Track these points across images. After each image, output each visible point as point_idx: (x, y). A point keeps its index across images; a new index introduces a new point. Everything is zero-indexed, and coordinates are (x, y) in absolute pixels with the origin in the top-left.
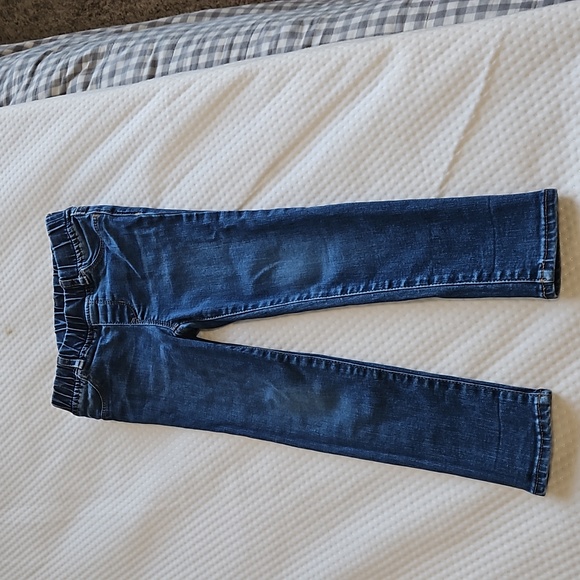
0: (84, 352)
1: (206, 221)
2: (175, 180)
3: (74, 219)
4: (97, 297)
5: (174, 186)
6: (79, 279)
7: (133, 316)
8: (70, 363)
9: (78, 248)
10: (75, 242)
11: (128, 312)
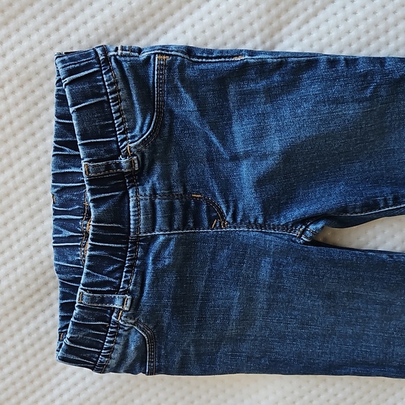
0: (127, 282)
1: (362, 68)
2: (310, 10)
3: (116, 61)
4: (154, 190)
5: (306, 21)
6: (123, 161)
7: (217, 217)
8: (102, 300)
9: (118, 111)
10: (115, 99)
11: (209, 211)
